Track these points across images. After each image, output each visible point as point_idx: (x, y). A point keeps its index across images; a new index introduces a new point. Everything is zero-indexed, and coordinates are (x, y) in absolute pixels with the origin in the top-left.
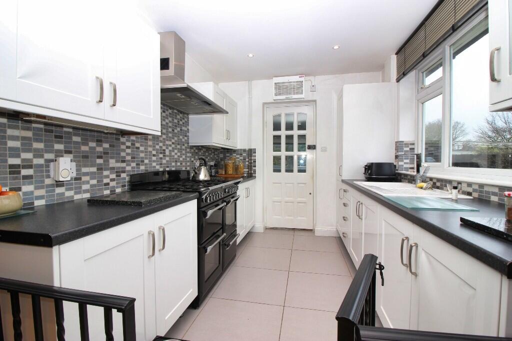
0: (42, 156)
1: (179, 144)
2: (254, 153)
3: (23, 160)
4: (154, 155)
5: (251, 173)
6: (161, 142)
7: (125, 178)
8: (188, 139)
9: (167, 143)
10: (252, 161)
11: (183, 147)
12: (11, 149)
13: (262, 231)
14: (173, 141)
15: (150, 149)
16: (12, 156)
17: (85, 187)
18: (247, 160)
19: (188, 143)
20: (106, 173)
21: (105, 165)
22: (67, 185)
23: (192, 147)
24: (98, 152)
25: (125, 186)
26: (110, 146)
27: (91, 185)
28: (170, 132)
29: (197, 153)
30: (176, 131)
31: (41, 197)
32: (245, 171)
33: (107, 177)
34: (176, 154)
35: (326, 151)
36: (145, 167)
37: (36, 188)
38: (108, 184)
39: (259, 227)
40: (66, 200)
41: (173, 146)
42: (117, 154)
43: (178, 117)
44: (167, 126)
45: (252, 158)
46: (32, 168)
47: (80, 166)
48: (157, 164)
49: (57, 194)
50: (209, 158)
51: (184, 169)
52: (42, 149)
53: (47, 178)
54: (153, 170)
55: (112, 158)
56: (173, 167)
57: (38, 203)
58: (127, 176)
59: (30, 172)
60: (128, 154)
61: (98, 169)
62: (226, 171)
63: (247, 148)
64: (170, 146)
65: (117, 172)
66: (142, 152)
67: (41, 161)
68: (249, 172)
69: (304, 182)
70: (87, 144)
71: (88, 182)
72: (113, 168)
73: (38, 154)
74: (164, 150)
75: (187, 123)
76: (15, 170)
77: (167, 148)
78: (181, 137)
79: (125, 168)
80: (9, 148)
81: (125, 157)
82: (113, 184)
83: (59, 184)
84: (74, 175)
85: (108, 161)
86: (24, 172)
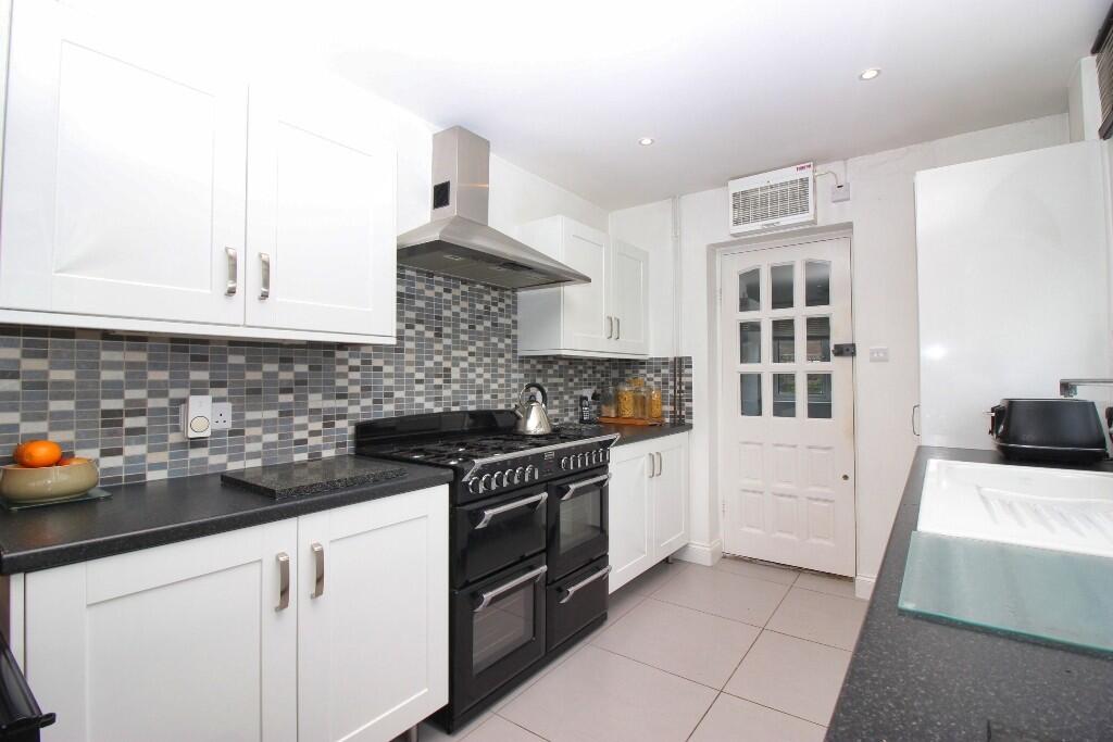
0: (165, 394)
1: (487, 355)
2: (687, 367)
3: (129, 402)
4: (419, 382)
5: (681, 416)
6: (439, 353)
7: (344, 430)
8: (515, 342)
9: (455, 353)
10: (683, 388)
11: (501, 361)
12: (106, 384)
13: (709, 564)
14: (472, 349)
15: (410, 369)
16: (107, 396)
17: (250, 447)
18: (671, 383)
19: (516, 352)
20: (298, 420)
21: (297, 405)
22: (213, 443)
23: (525, 360)
24: (282, 381)
25: (344, 444)
26: (311, 368)
27: (264, 445)
28: (464, 332)
29: (539, 371)
30: (479, 328)
31: (161, 466)
32: (664, 412)
33: (303, 427)
34: (480, 376)
35: (887, 361)
36: (396, 407)
37: (151, 450)
38: (304, 441)
39: (702, 551)
40: (209, 472)
41: (472, 359)
42: (326, 383)
43: (487, 298)
44: (458, 320)
45: (683, 379)
46: (144, 415)
47: (242, 409)
48: (427, 400)
49: (193, 461)
50: (576, 380)
51: (501, 407)
52: (165, 381)
53: (172, 431)
54: (415, 411)
55: (314, 391)
56: (472, 403)
57: (152, 476)
58: (350, 424)
59: (141, 422)
60: (353, 382)
61: (281, 414)
62: (617, 411)
63: (670, 355)
64: (464, 359)
65: (325, 418)
66: (389, 375)
67: (163, 403)
68: (674, 412)
69: (827, 445)
70: (259, 369)
71: (258, 439)
72: (316, 411)
73: (157, 390)
74: (447, 370)
75: (513, 308)
76: (112, 419)
77: (456, 365)
78: (494, 340)
79: (345, 409)
80: (103, 382)
81: (346, 388)
82: (313, 441)
83: (197, 443)
84: (228, 426)
85: (306, 398)
86: (129, 422)
